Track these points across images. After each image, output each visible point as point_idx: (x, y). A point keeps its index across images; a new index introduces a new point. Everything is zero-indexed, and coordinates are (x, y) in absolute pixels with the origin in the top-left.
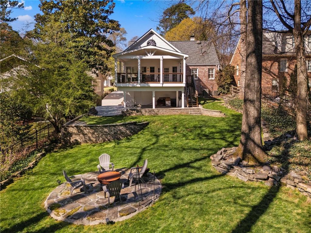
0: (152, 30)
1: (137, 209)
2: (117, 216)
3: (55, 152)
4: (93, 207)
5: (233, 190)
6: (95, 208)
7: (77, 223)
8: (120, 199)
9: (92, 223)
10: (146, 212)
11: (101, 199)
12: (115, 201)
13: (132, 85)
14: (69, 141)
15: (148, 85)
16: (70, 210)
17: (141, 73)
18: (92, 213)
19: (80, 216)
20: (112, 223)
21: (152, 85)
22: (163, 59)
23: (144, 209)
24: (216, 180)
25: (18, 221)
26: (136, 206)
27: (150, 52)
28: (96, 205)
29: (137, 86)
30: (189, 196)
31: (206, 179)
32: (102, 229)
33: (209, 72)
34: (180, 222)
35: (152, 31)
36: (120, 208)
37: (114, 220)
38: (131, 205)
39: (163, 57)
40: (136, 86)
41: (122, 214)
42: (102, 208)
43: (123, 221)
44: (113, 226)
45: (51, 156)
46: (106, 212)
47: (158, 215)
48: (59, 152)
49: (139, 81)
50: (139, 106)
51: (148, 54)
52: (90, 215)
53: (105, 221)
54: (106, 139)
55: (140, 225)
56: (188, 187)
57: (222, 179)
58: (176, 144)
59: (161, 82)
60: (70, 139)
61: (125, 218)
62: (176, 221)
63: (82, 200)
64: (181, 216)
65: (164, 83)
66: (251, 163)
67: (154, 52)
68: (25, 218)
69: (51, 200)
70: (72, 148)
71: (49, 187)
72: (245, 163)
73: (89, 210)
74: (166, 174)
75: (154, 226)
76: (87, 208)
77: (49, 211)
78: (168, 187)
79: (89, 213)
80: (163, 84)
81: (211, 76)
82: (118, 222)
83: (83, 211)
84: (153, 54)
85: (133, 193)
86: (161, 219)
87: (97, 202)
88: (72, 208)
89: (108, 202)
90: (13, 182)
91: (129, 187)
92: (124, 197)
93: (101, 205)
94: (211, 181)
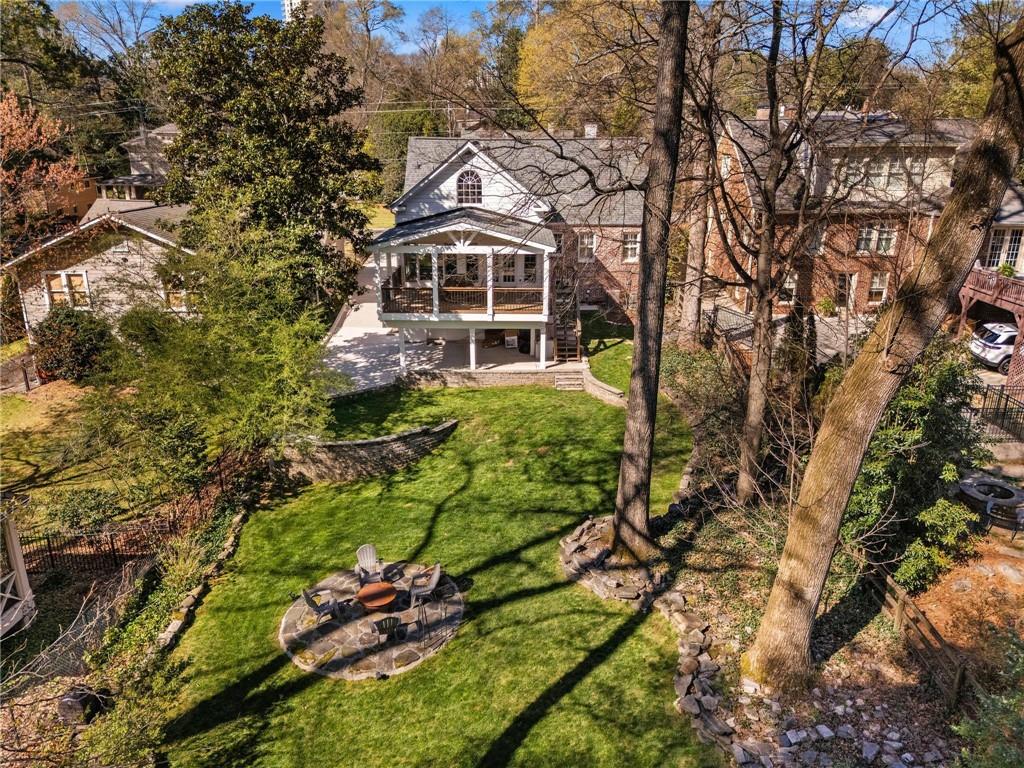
1: (421, 655)
2: (392, 668)
3: (265, 508)
4: (355, 651)
5: (576, 617)
6: (358, 653)
7: (333, 676)
8: (396, 636)
9: (357, 678)
10: (433, 660)
11: (366, 634)
12: (389, 639)
13: (418, 317)
14: (287, 476)
16: (322, 656)
18: (354, 659)
19: (338, 665)
20: (384, 677)
21: (467, 316)
22: (494, 254)
23: (431, 654)
24: (556, 595)
25: (247, 669)
26: (421, 650)
27: (463, 238)
28: (359, 647)
29: (431, 319)
30: (505, 629)
31: (542, 590)
32: (371, 686)
33: (625, 243)
34: (481, 677)
35: (469, 148)
36: (395, 653)
37: (387, 674)
38: (411, 647)
39: (493, 249)
40: (429, 319)
41: (399, 664)
42: (369, 652)
43: (400, 675)
44: (387, 681)
45: (258, 520)
46: (375, 659)
47: (452, 664)
48: (272, 510)
49: (435, 308)
50: (438, 341)
51: (457, 243)
52: (352, 665)
53: (374, 675)
54: (364, 473)
55: (423, 680)
56: (506, 609)
57: (566, 592)
58: (508, 491)
59: (490, 310)
60: (288, 471)
61: (402, 670)
62: (476, 675)
63: (336, 635)
64: (485, 666)
65: (496, 312)
66: (625, 560)
67: (472, 238)
68: (257, 665)
69: (288, 635)
70: (296, 495)
71: (277, 603)
72: (614, 560)
73: (351, 656)
74: (475, 578)
75: (444, 683)
76: (347, 652)
77: (289, 654)
78: (474, 611)
79: (351, 660)
80: (493, 316)
81: (630, 252)
82: (394, 676)
83: (341, 656)
84: (468, 242)
85: (416, 622)
86: (455, 671)
87: (361, 639)
88: (323, 651)
89: (377, 642)
90: (210, 590)
91: (411, 610)
92: (402, 631)
93: (367, 646)
94: (548, 596)
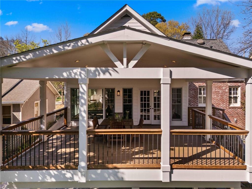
0: (128, 8)
13: (55, 176)
15: (116, 175)
17: (88, 132)
22: (172, 80)
27: (125, 54)
29: (76, 179)
33: (230, 93)
35: (127, 10)
39: (171, 72)
40: (72, 178)
49: (83, 164)
65: (174, 166)
67: (139, 56)
81: (233, 100)
84: (133, 63)
